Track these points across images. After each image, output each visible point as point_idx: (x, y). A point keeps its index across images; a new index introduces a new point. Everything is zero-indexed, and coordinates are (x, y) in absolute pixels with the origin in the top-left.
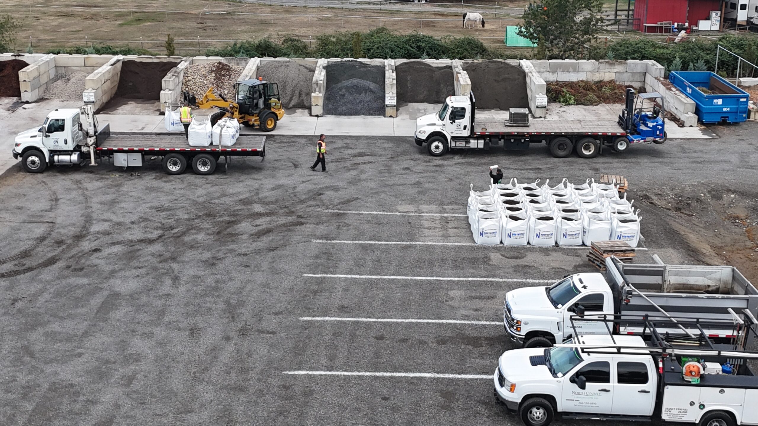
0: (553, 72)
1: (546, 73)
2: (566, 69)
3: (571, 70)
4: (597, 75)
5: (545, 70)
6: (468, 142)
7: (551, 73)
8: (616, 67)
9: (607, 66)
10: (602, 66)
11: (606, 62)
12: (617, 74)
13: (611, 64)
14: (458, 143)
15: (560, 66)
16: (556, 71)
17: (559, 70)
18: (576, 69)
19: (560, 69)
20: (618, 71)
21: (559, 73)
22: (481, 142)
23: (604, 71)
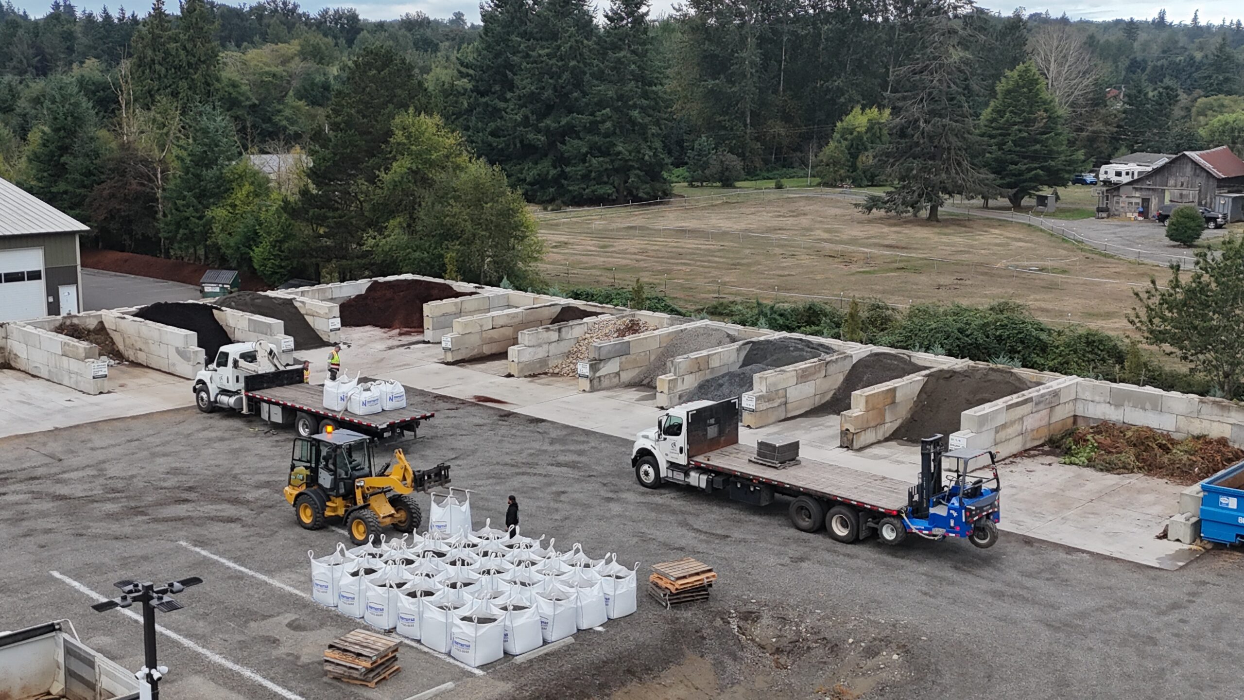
0: (1118, 406)
1: (1103, 405)
2: (1140, 403)
3: (1148, 406)
4: (1197, 422)
5: (1102, 399)
6: (687, 474)
7: (1113, 407)
8: (1233, 414)
9: (1216, 410)
10: (1206, 409)
11: (1214, 402)
12: (1235, 429)
13: (1223, 407)
14: (675, 473)
15: (1129, 395)
16: (1123, 405)
17: (1126, 403)
18: (1157, 406)
19: (1129, 402)
20: (1236, 422)
21: (1128, 409)
22: (704, 478)
23: (1210, 418)
